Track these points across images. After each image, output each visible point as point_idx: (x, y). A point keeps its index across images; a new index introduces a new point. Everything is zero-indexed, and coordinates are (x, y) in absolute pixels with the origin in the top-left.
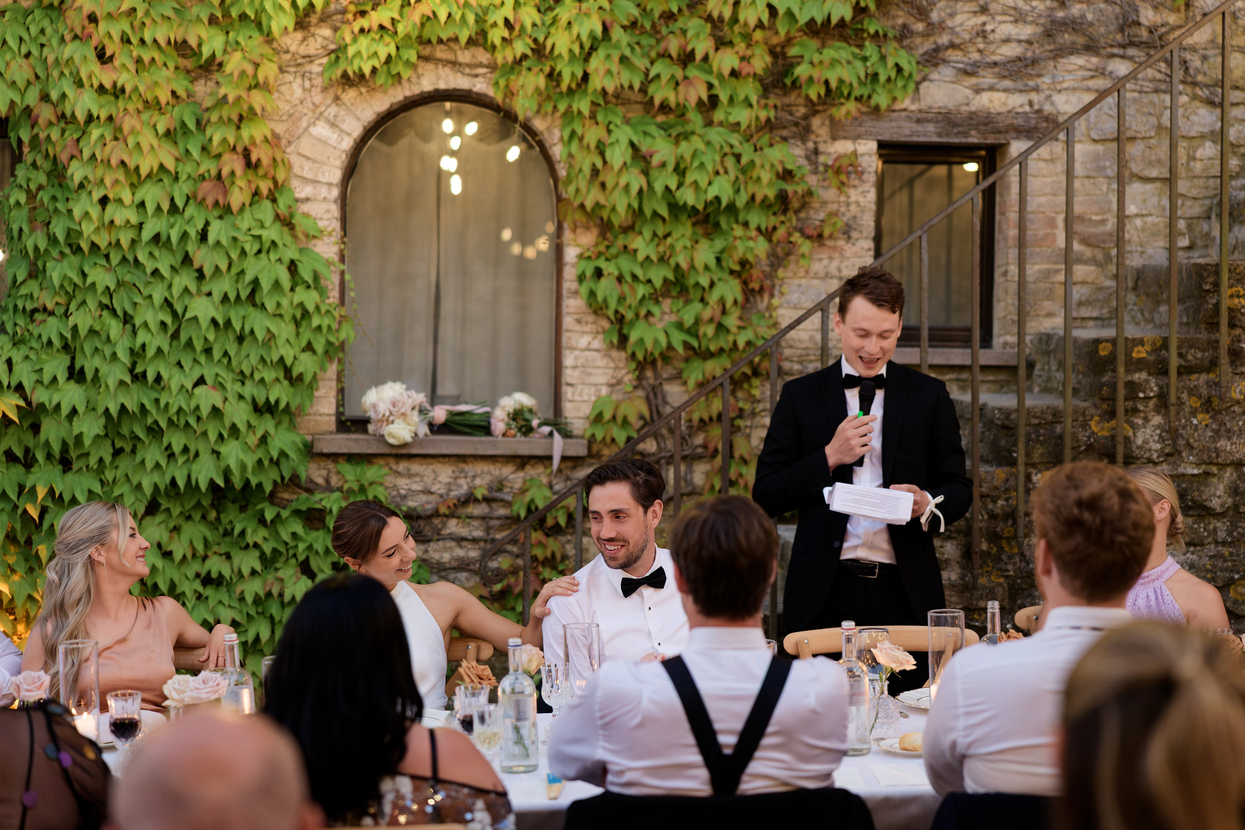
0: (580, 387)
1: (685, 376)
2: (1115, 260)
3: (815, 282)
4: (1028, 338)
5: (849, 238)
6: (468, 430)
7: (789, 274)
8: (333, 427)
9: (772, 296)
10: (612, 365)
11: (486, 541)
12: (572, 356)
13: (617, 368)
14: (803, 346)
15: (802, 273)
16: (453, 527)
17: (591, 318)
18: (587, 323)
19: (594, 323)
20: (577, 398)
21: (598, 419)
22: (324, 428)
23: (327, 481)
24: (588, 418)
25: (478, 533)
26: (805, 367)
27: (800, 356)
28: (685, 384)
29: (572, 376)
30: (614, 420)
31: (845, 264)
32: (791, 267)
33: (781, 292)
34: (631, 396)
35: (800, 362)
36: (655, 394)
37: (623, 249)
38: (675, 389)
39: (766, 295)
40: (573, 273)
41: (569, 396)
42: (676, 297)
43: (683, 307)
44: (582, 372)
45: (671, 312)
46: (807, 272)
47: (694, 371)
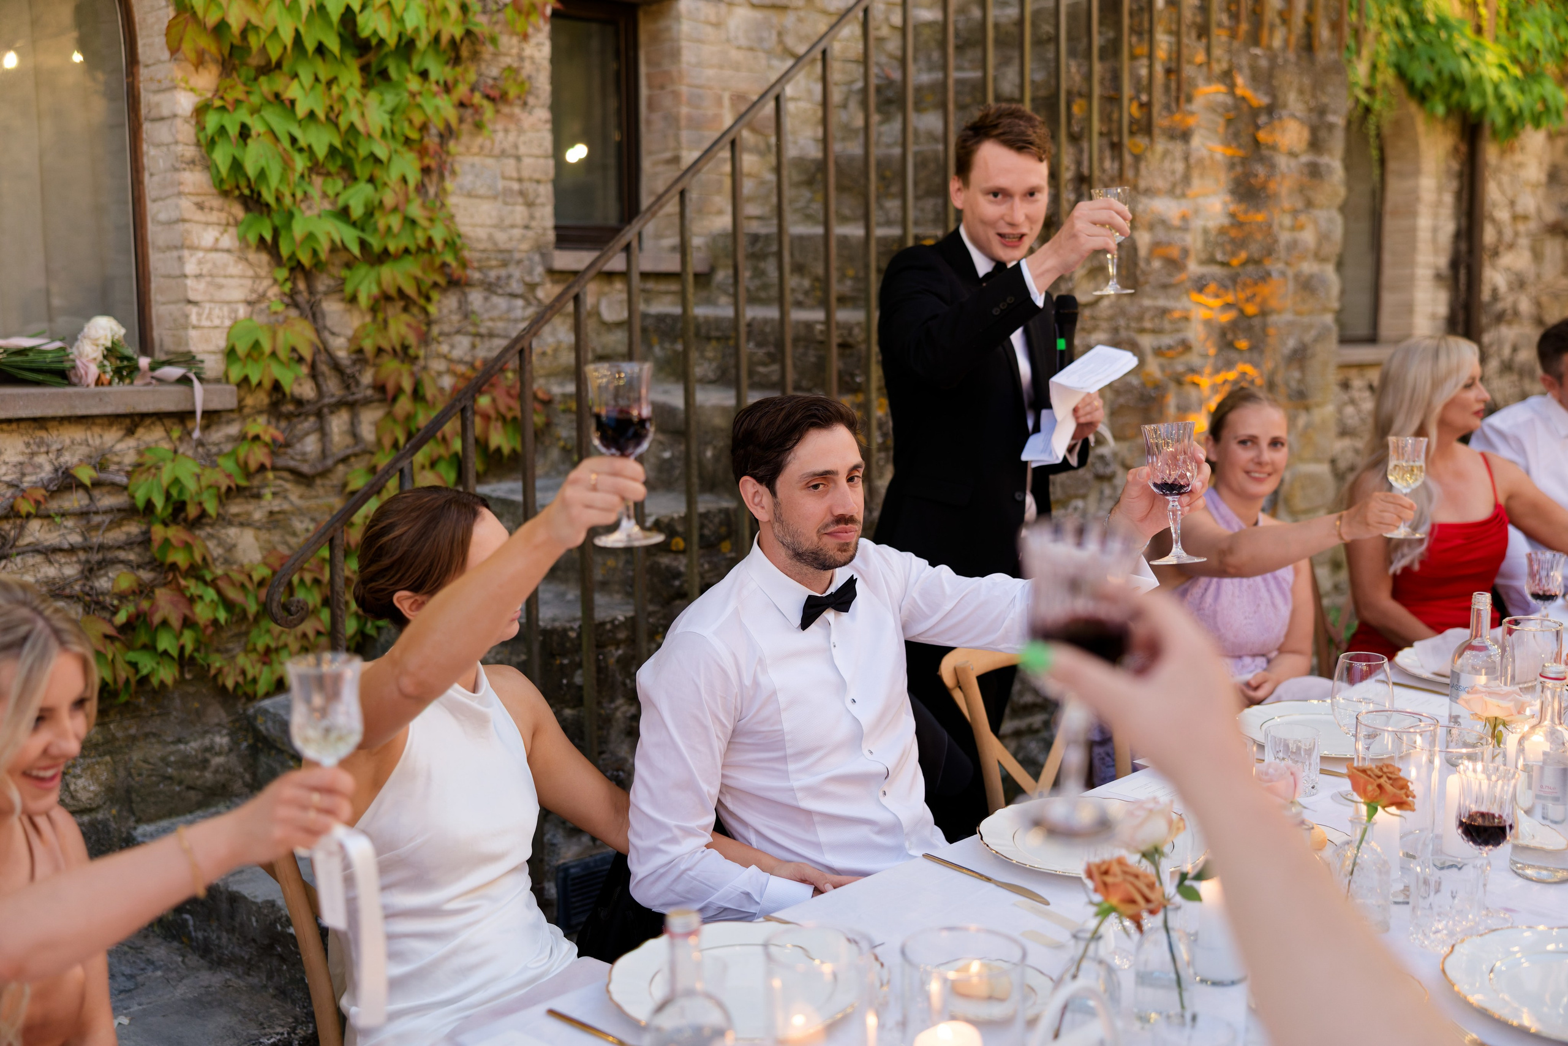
0: (207, 306)
1: (349, 289)
2: (774, 149)
3: (490, 161)
4: (697, 241)
5: (525, 104)
6: (40, 377)
7: (461, 149)
9: (442, 177)
10: (250, 273)
11: (87, 549)
12: (194, 260)
13: (257, 277)
14: (481, 246)
15: (475, 149)
16: (36, 532)
17: (216, 202)
18: (211, 209)
19: (221, 210)
20: (205, 323)
21: (230, 353)
24: (222, 352)
25: (75, 539)
26: (486, 276)
27: (479, 261)
28: (353, 300)
29: (196, 289)
30: (274, 354)
31: (522, 138)
32: (465, 139)
33: (453, 173)
34: (281, 318)
35: (480, 269)
36: (313, 315)
37: (271, 97)
38: (332, 308)
39: (435, 177)
40: (186, 131)
41: (194, 319)
42: (328, 174)
43: (345, 187)
44: (209, 284)
45: (325, 195)
46: (481, 148)
47: (360, 283)
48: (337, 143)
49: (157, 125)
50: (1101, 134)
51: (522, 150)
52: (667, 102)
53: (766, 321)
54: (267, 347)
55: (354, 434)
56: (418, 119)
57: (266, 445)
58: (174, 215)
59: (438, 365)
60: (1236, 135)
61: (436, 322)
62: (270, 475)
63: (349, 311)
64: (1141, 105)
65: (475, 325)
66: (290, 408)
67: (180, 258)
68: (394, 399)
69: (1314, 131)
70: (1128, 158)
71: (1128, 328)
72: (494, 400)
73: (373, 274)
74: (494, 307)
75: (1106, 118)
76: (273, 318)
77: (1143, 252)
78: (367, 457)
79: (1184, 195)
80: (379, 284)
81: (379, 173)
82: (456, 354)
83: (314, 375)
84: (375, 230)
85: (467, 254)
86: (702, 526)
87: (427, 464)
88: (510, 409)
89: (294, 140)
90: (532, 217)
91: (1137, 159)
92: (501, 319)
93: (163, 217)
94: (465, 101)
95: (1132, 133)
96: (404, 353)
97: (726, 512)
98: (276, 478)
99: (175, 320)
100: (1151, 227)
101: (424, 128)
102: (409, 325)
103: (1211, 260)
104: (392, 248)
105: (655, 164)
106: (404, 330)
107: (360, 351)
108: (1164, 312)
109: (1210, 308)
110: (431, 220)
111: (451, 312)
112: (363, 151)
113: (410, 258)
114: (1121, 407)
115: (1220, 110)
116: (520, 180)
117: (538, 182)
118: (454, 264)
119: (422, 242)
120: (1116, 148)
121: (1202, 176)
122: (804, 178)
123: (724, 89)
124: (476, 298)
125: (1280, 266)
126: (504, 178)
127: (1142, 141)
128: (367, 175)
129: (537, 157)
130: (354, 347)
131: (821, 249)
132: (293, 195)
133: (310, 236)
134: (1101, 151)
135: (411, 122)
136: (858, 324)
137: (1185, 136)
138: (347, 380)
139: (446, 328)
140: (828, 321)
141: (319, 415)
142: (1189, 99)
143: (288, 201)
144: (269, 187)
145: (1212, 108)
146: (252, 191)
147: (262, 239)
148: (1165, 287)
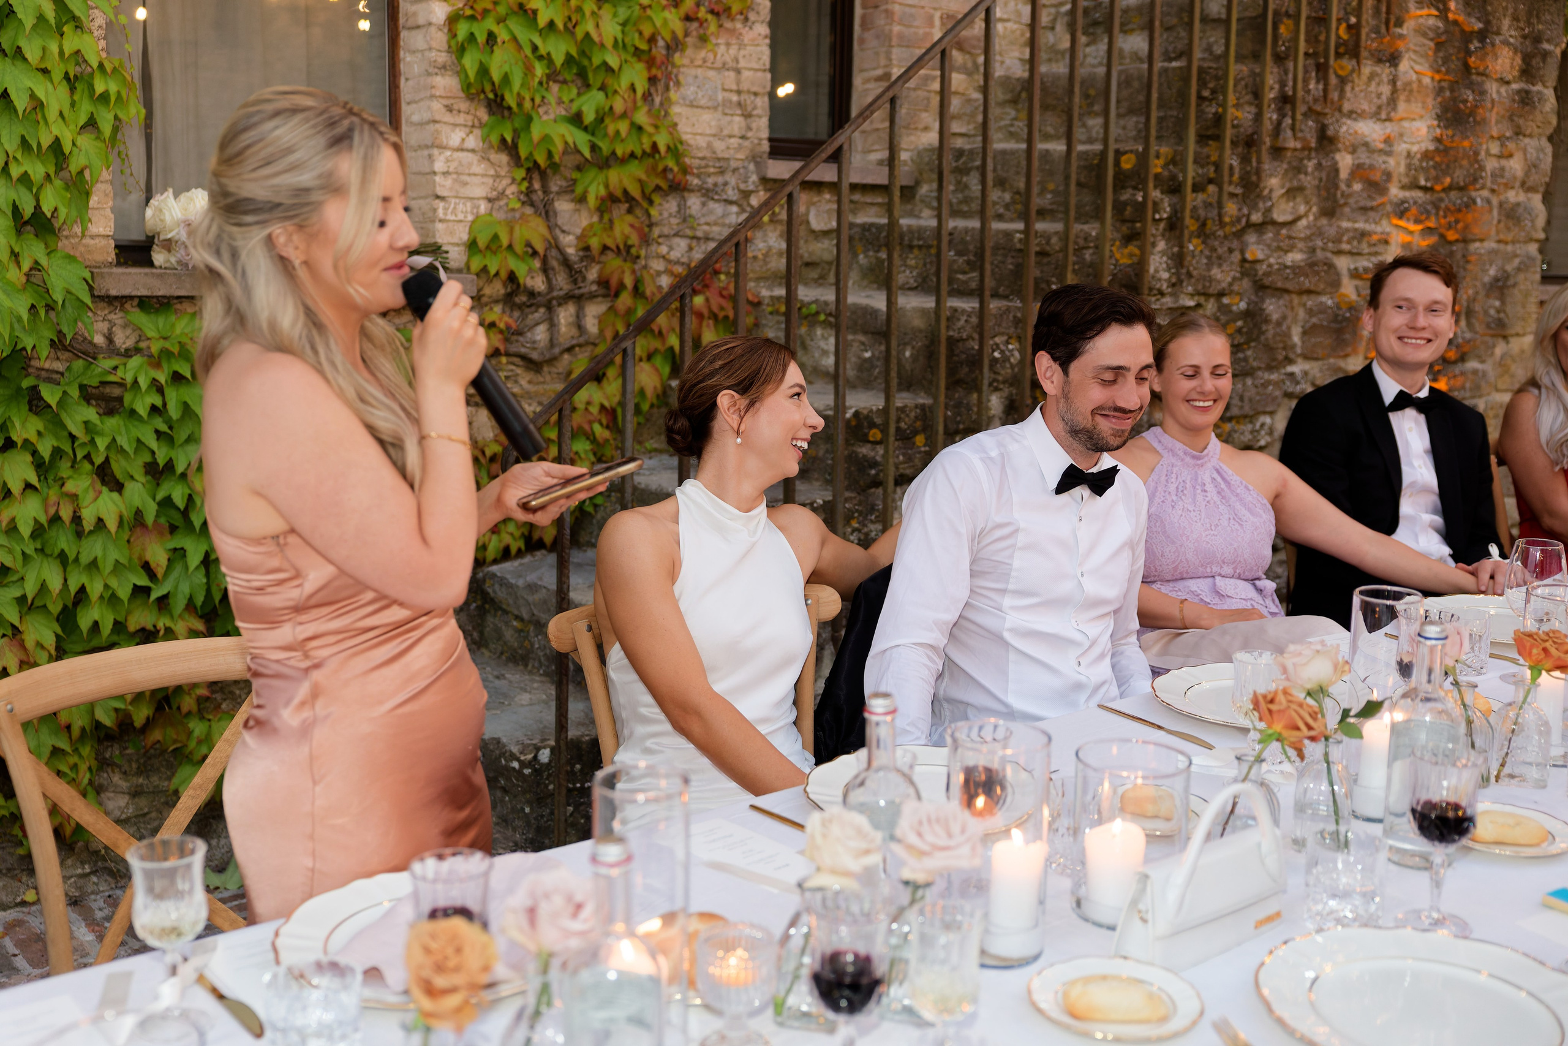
0: (453, 200)
1: (579, 190)
2: (982, 69)
3: (711, 74)
4: (904, 156)
5: (746, 19)
7: (686, 61)
8: (112, 256)
9: (667, 88)
10: (492, 172)
12: (442, 158)
13: (497, 176)
14: (700, 155)
15: (698, 62)
17: (464, 105)
18: (459, 111)
19: (468, 112)
20: (450, 217)
21: (472, 245)
22: (99, 258)
23: (110, 339)
24: (464, 244)
26: (704, 182)
27: (699, 168)
28: (582, 200)
29: (443, 186)
30: (510, 247)
31: (742, 52)
32: (689, 52)
33: (678, 84)
34: (517, 215)
35: (698, 176)
36: (547, 212)
37: (516, 8)
38: (563, 207)
39: (661, 86)
40: (440, 38)
41: (440, 213)
42: (565, 82)
43: (579, 94)
44: (455, 181)
45: (560, 102)
46: (705, 61)
47: (591, 182)
48: (574, 52)
49: (414, 33)
50: (1306, 54)
51: (742, 64)
52: (880, 21)
53: (966, 231)
54: (505, 242)
55: (580, 327)
56: (647, 31)
57: (501, 332)
58: (426, 116)
59: (657, 265)
60: (1446, 60)
61: (656, 224)
62: (504, 360)
63: (578, 210)
64: (1350, 27)
65: (692, 228)
66: (523, 298)
67: (430, 156)
68: (617, 295)
69: (1527, 58)
70: (1333, 80)
71: (1323, 249)
72: (707, 300)
73: (601, 178)
74: (711, 212)
75: (1312, 39)
76: (510, 215)
77: (1344, 174)
78: (589, 348)
79: (1389, 119)
80: (607, 186)
81: (610, 81)
82: (674, 255)
83: (545, 269)
84: (606, 135)
85: (687, 160)
86: (899, 420)
87: (644, 355)
88: (722, 308)
89: (535, 48)
90: (749, 128)
91: (1343, 81)
92: (716, 224)
93: (415, 118)
94: (691, 14)
95: (1338, 55)
96: (625, 252)
97: (923, 407)
98: (509, 363)
99: (423, 214)
100: (1353, 151)
101: (652, 40)
102: (632, 226)
103: (1414, 186)
104: (619, 153)
105: (867, 81)
106: (628, 230)
107: (587, 249)
108: (1363, 235)
109: (1411, 233)
110: (656, 127)
111: (670, 215)
112: (596, 61)
113: (636, 162)
114: (1314, 326)
115: (1431, 35)
116: (739, 92)
117: (756, 94)
118: (676, 169)
119: (647, 147)
120: (1322, 70)
121: (1408, 101)
122: (1008, 96)
123: (935, 9)
124: (694, 202)
125: (1485, 193)
126: (724, 90)
127: (1348, 64)
128: (599, 84)
129: (756, 70)
130: (582, 245)
131: (1024, 163)
132: (533, 100)
133: (546, 138)
134: (1306, 71)
135: (641, 33)
136: (1056, 233)
137: (1393, 59)
138: (575, 275)
139: (666, 230)
140: (1027, 231)
141: (549, 308)
142: (1399, 23)
143: (527, 105)
144: (511, 91)
145: (1421, 32)
146: (496, 95)
147: (503, 140)
148: (1364, 210)
